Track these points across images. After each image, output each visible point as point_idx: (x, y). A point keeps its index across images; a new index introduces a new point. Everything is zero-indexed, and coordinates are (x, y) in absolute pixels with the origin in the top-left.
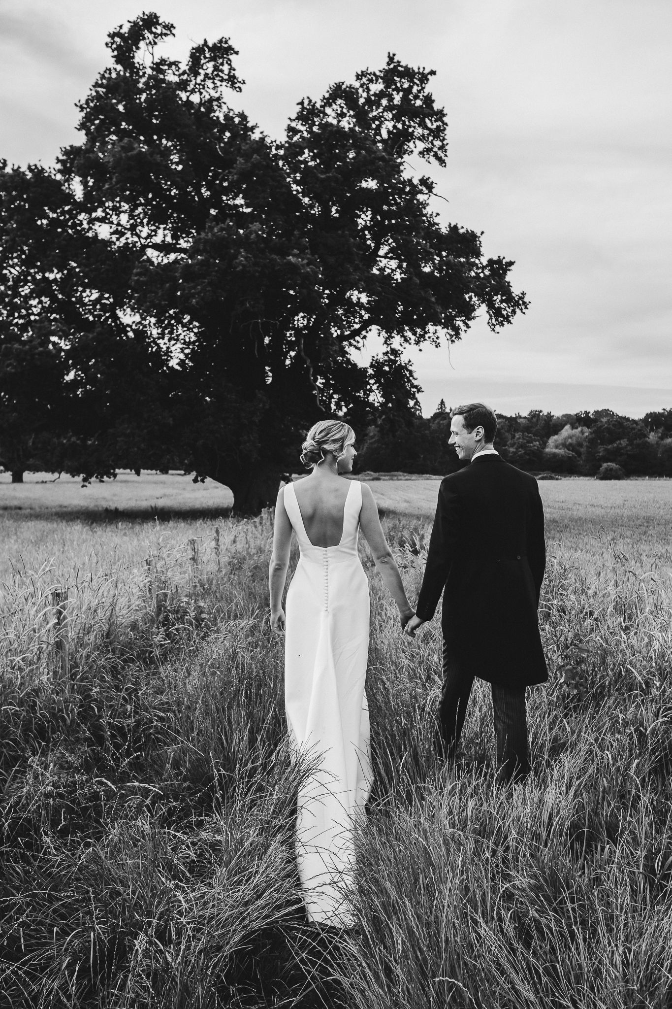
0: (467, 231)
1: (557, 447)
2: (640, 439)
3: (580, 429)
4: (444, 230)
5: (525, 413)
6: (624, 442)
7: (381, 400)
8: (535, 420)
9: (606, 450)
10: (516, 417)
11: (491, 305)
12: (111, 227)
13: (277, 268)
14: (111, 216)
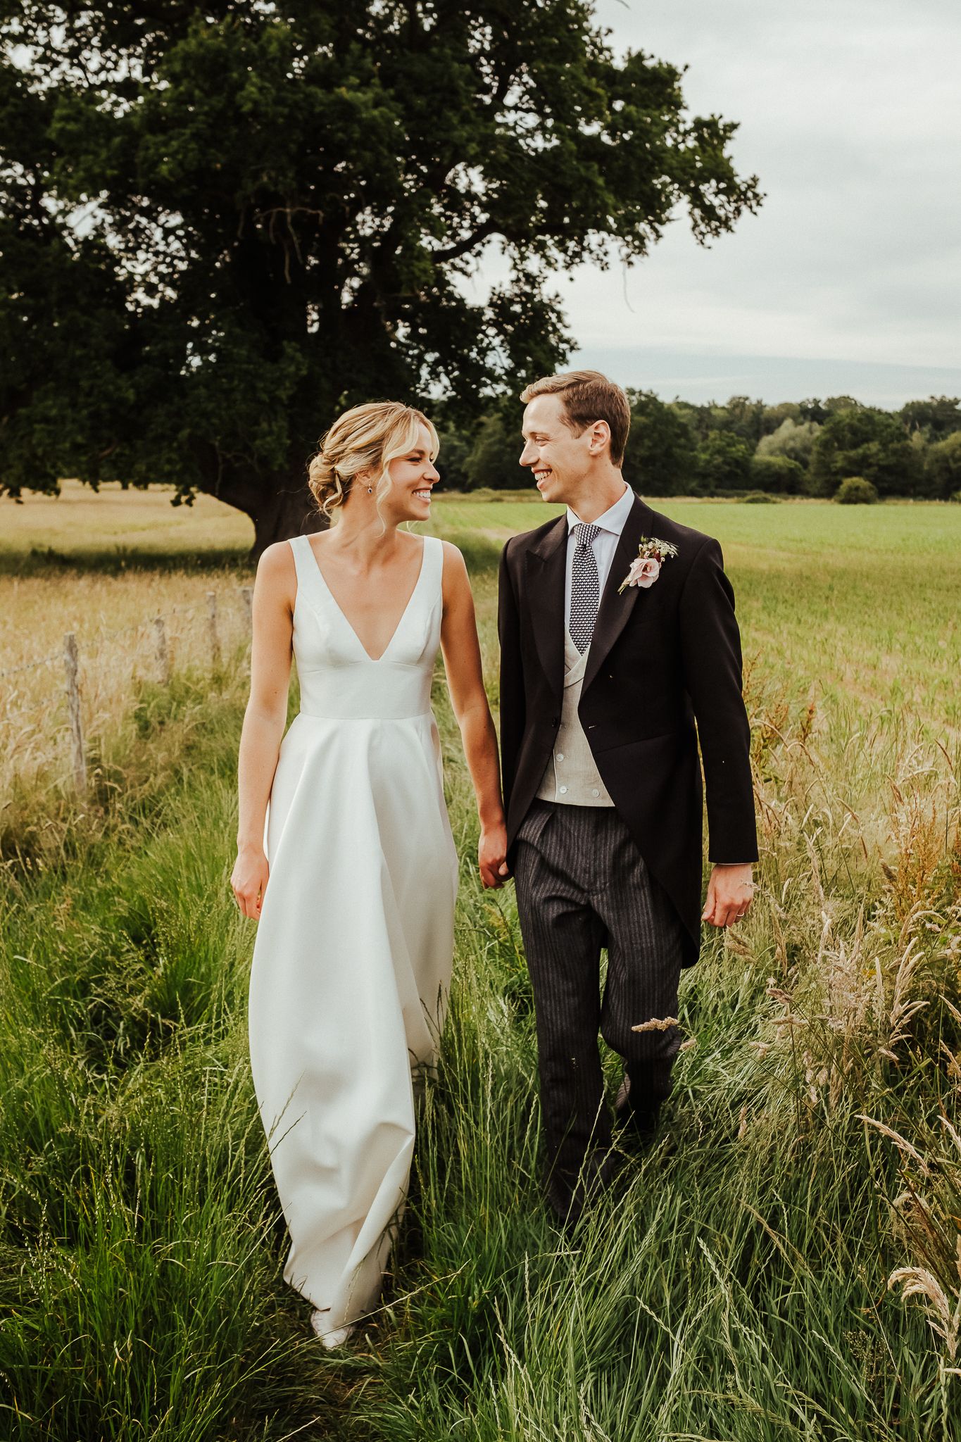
0: (660, 64)
1: (772, 453)
2: (899, 441)
3: (807, 425)
4: (619, 64)
5: (723, 401)
6: (874, 447)
7: (508, 363)
8: (737, 411)
9: (847, 458)
10: (710, 408)
11: (697, 199)
12: (35, 52)
13: (318, 109)
14: (35, 30)
